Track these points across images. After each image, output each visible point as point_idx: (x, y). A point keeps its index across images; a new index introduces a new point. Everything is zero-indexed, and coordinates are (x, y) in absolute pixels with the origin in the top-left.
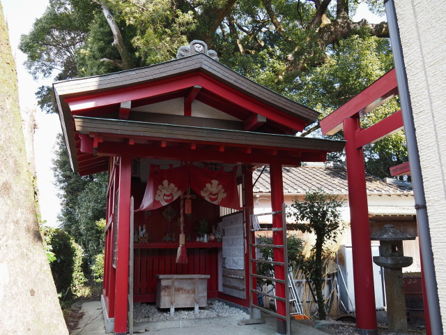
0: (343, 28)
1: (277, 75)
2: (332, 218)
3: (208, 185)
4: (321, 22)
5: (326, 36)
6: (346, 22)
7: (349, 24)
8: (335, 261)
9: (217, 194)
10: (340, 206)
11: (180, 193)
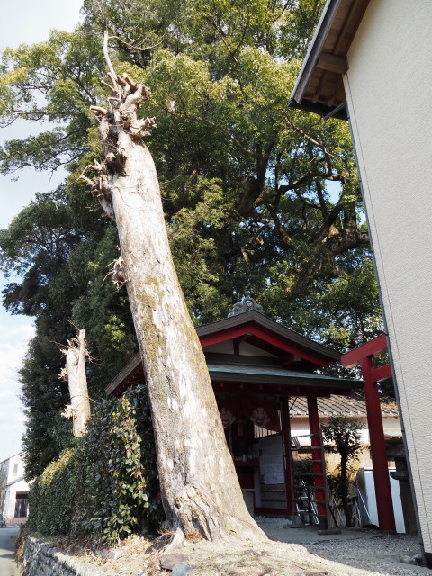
0: (352, 238)
1: (285, 288)
2: (354, 440)
3: (255, 412)
4: (329, 232)
5: (334, 247)
6: (355, 232)
7: (357, 235)
8: (354, 484)
9: (262, 419)
10: (360, 428)
11: (234, 419)
